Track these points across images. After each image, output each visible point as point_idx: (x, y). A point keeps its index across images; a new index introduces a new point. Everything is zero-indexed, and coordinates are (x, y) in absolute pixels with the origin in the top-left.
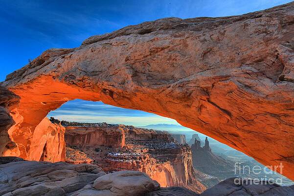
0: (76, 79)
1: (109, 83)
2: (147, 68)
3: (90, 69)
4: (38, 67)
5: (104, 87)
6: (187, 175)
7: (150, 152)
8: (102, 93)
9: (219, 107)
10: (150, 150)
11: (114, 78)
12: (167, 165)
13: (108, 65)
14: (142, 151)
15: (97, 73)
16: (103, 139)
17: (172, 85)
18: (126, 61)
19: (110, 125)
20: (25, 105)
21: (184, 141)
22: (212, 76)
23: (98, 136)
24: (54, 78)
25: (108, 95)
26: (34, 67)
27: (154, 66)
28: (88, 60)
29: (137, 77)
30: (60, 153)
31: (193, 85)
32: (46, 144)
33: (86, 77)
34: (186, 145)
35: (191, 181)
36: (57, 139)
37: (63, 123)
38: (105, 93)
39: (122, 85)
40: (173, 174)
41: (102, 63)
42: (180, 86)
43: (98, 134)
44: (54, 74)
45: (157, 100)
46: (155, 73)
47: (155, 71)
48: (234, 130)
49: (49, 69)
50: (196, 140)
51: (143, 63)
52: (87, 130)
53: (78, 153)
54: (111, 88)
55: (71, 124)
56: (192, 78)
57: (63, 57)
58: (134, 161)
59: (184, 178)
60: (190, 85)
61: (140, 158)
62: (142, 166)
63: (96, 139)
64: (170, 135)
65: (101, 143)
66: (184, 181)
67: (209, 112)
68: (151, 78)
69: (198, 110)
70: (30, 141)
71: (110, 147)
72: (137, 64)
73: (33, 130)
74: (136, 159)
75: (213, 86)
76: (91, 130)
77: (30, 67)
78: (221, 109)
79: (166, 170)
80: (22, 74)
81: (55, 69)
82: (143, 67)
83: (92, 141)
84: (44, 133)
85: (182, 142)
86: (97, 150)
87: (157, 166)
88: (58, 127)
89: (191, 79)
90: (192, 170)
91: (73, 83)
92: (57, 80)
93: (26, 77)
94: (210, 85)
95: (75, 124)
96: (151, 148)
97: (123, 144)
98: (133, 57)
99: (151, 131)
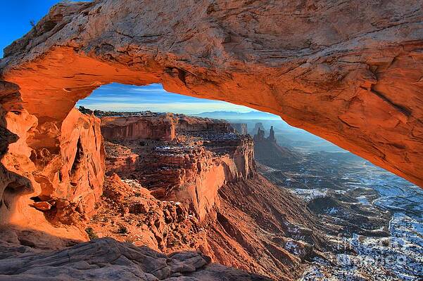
0: (116, 50)
1: (179, 56)
2: (252, 26)
3: (139, 31)
4: (47, 34)
5: (168, 63)
6: (247, 169)
7: (205, 144)
8: (166, 75)
9: (389, 101)
10: (205, 142)
11: (187, 47)
12: (226, 159)
13: (173, 22)
14: (195, 144)
15: (154, 38)
16: (148, 131)
17: (310, 59)
18: (209, 12)
19: (155, 113)
20: (41, 93)
21: (246, 131)
22: (399, 40)
23: (142, 127)
24: (76, 50)
25: (177, 78)
26: (42, 34)
27: (267, 21)
28: (132, 15)
29: (233, 44)
30: (99, 149)
31: (353, 59)
32: (79, 140)
33: (132, 46)
34: (247, 136)
35: (251, 174)
36: (92, 133)
37: (96, 113)
38: (170, 74)
39: (204, 60)
40: (233, 168)
41: (160, 19)
42: (325, 61)
43: (141, 124)
44: (75, 44)
45: (271, 86)
46: (268, 37)
47: (268, 31)
48: (400, 138)
49: (66, 34)
50: (259, 130)
51: (244, 17)
52: (127, 120)
53: (119, 147)
54: (183, 65)
55: (107, 114)
56: (352, 45)
57: (86, 14)
58: (187, 155)
59: (244, 172)
60: (347, 59)
61: (194, 152)
62: (196, 160)
63: (140, 131)
64: (229, 124)
65: (146, 136)
66: (244, 175)
67: (365, 109)
68: (260, 46)
69: (347, 105)
70: (58, 140)
71: (158, 140)
72: (233, 20)
73: (60, 126)
74: (188, 152)
75: (394, 61)
76: (133, 121)
77: (36, 33)
78: (392, 104)
79: (224, 164)
80: (25, 46)
81: (75, 36)
82: (243, 24)
83: (135, 134)
84: (75, 126)
85: (243, 133)
86: (142, 144)
87: (213, 160)
88: (91, 118)
89: (349, 47)
90: (254, 164)
91: (112, 58)
92: (83, 53)
93: (33, 51)
94: (389, 60)
95: (112, 114)
96: (207, 140)
97: (173, 136)
98: (221, 6)
99: (205, 119)
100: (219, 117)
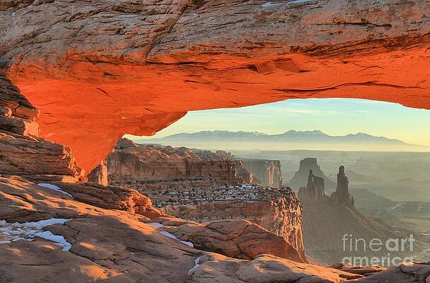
10: (182, 209)
21: (278, 177)
34: (285, 192)
50: (311, 175)
64: (237, 163)
85: (271, 183)
96: (185, 202)
99: (181, 151)
100: (213, 146)
